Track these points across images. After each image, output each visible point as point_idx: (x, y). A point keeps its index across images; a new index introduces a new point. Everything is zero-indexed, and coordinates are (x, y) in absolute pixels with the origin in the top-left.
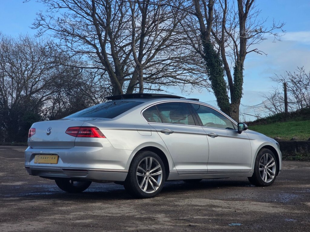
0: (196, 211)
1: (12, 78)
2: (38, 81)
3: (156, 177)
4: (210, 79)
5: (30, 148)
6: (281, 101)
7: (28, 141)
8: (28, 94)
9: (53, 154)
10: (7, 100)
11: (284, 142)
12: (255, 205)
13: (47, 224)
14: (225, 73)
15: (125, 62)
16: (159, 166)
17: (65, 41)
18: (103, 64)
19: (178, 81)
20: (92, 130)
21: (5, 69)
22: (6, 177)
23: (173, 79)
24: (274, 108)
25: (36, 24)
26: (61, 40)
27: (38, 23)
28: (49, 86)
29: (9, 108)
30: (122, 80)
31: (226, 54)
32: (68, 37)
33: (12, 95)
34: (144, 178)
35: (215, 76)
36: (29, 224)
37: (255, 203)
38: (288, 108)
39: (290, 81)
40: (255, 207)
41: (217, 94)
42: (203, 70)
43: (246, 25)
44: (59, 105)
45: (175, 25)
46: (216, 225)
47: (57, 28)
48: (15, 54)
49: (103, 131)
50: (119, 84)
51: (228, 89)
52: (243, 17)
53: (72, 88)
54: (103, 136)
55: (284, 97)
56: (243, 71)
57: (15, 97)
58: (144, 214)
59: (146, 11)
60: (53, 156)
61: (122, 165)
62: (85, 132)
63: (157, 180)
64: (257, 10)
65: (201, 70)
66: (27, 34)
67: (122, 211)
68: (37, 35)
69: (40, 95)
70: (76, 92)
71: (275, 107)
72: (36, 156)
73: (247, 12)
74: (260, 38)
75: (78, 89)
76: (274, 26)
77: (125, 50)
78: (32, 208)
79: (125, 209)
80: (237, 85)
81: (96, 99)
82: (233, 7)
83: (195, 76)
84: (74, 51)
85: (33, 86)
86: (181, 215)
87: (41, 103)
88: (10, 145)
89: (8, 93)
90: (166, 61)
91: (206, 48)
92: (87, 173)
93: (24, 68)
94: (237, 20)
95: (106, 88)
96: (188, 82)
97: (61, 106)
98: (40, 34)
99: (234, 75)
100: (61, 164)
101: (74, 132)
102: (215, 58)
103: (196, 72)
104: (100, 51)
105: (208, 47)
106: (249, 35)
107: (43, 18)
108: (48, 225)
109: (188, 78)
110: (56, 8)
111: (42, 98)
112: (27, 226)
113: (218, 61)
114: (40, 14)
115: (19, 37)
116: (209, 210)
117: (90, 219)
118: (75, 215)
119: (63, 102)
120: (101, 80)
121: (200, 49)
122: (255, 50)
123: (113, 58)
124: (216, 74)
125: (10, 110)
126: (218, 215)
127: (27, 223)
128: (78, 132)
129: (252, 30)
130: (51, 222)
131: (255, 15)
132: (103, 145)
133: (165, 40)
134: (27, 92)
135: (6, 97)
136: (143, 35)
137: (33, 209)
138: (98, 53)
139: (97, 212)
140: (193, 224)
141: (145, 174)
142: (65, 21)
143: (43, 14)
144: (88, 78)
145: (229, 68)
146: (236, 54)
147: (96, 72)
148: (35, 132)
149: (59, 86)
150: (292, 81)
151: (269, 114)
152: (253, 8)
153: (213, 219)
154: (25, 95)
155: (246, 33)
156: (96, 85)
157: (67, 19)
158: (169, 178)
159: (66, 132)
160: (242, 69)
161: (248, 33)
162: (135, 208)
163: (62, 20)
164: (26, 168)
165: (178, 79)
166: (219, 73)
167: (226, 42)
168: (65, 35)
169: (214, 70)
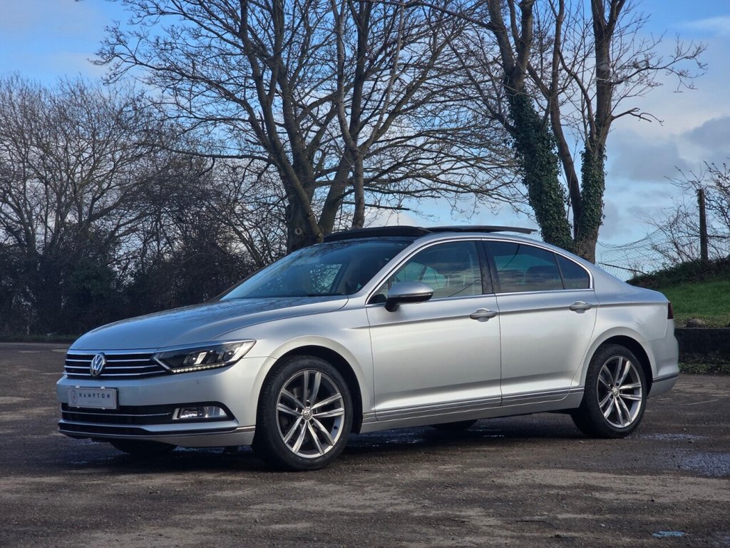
0: (555, 501)
1: (46, 184)
2: (108, 188)
4: (525, 182)
6: (693, 232)
8: (83, 219)
10: (34, 234)
11: (713, 330)
12: (692, 484)
13: (205, 534)
14: (561, 166)
15: (316, 143)
17: (172, 93)
18: (265, 147)
19: (444, 186)
21: (27, 162)
23: (430, 182)
24: (676, 250)
25: (105, 54)
26: (163, 92)
27: (111, 52)
28: (133, 200)
29: (38, 253)
30: (311, 185)
31: (562, 122)
32: (180, 82)
33: (45, 223)
35: (537, 174)
36: (161, 535)
37: (691, 479)
38: (710, 249)
39: (715, 184)
40: (695, 489)
41: (542, 216)
42: (502, 159)
43: (610, 52)
44: (158, 245)
45: (436, 54)
46: (623, 536)
47: (156, 61)
48: (50, 126)
50: (305, 195)
51: (568, 204)
52: (603, 32)
53: (188, 205)
55: (698, 223)
56: (604, 161)
57: (54, 226)
58: (432, 508)
59: (367, 21)
64: (638, 15)
65: (498, 161)
67: (374, 500)
68: (108, 78)
69: (111, 223)
70: (197, 214)
71: (677, 247)
73: (613, 20)
74: (646, 83)
75: (201, 208)
76: (679, 54)
77: (318, 113)
78: (150, 493)
79: (378, 495)
80: (589, 196)
81: (246, 230)
82: (581, 10)
83: (482, 176)
84: (196, 117)
85: (94, 200)
86: (524, 511)
87: (113, 240)
88: (43, 341)
89: (37, 217)
90: (413, 140)
91: (515, 107)
94: (590, 39)
95: (269, 205)
96: (466, 188)
97: (162, 248)
98: (115, 77)
99: (581, 171)
102: (537, 131)
103: (484, 166)
104: (257, 116)
105: (520, 104)
106: (619, 76)
107: (122, 38)
108: (208, 537)
109: (468, 180)
110: (152, 14)
111: (116, 229)
112: (157, 540)
113: (544, 139)
114: (115, 30)
116: (586, 498)
117: (304, 521)
118: (262, 510)
119: (168, 238)
120: (258, 185)
121: (500, 110)
122: (633, 110)
123: (289, 132)
124: (540, 170)
125: (41, 257)
126: (612, 510)
127: (154, 532)
129: (626, 64)
130: (211, 530)
131: (634, 26)
133: (411, 89)
134: (80, 214)
135: (32, 227)
136: (360, 78)
137: (153, 495)
138: (252, 121)
139: (313, 505)
140: (565, 534)
142: (175, 45)
143: (121, 29)
145: (569, 155)
146: (587, 121)
147: (247, 166)
149: (158, 201)
150: (719, 184)
151: (663, 264)
152: (627, 11)
153: (606, 521)
154: (77, 222)
155: (611, 70)
156: (246, 196)
157: (177, 41)
160: (601, 157)
161: (617, 72)
162: (403, 494)
163: (165, 44)
165: (443, 182)
166: (547, 166)
167: (563, 93)
168: (173, 79)
169: (534, 160)
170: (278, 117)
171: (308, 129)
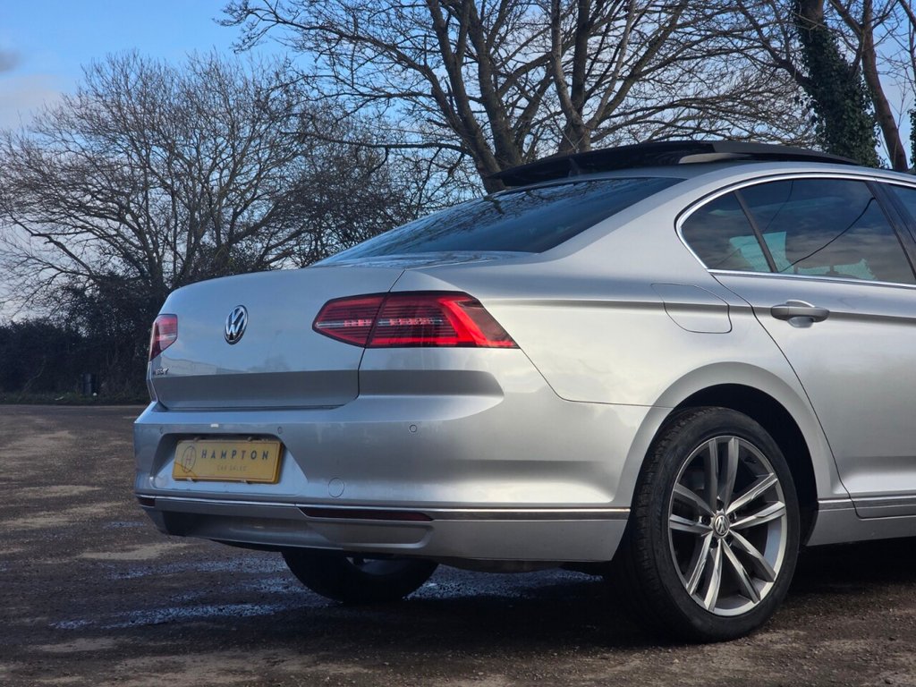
1: (174, 194)
2: (253, 198)
3: (758, 535)
5: (154, 409)
7: (150, 376)
8: (223, 242)
9: (257, 437)
10: (160, 263)
14: (880, 134)
16: (772, 479)
17: (329, 62)
18: (455, 128)
20: (444, 310)
21: (149, 167)
22: (116, 519)
25: (236, 11)
26: (316, 60)
27: (243, 7)
31: (880, 68)
33: (174, 249)
34: (702, 540)
48: (179, 117)
49: (501, 310)
54: (504, 340)
57: (185, 251)
60: (259, 447)
61: (601, 481)
62: (412, 322)
63: (761, 546)
66: (213, 53)
68: (241, 43)
69: (259, 245)
72: (182, 448)
84: (361, 94)
85: (236, 215)
89: (164, 242)
91: (811, 49)
92: (428, 528)
93: (208, 162)
98: (249, 41)
99: (911, 139)
100: (297, 485)
101: (353, 323)
102: (843, 82)
104: (444, 88)
105: (818, 44)
111: (266, 253)
113: (853, 94)
115: (188, 65)
123: (488, 110)
124: (850, 139)
128: (375, 320)
132: (502, 384)
133: (655, 43)
134: (218, 234)
135: (157, 253)
136: (584, 29)
138: (436, 93)
141: (707, 520)
144: (407, 181)
145: (890, 117)
147: (432, 159)
148: (176, 333)
154: (214, 244)
156: (433, 200)
158: (818, 538)
159: (318, 325)
164: (144, 501)
166: (860, 133)
167: (880, 26)
168: (328, 41)
169: (840, 124)
170: (472, 88)
171: (514, 105)
